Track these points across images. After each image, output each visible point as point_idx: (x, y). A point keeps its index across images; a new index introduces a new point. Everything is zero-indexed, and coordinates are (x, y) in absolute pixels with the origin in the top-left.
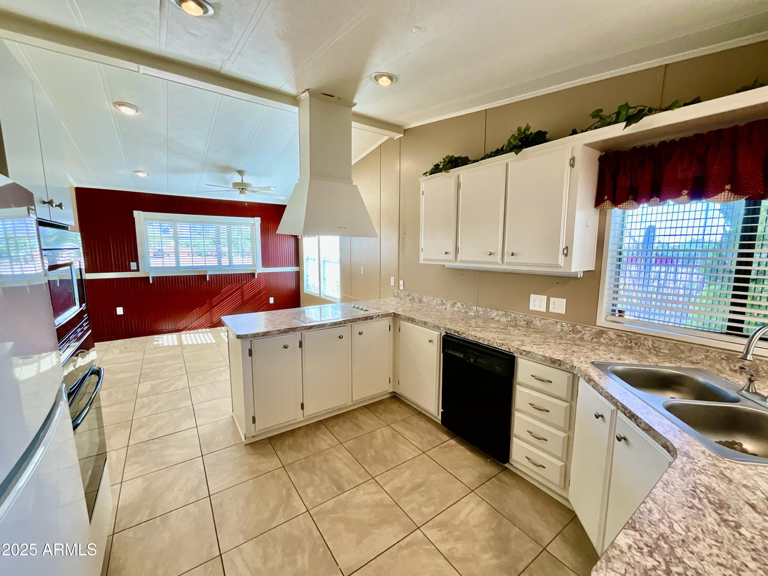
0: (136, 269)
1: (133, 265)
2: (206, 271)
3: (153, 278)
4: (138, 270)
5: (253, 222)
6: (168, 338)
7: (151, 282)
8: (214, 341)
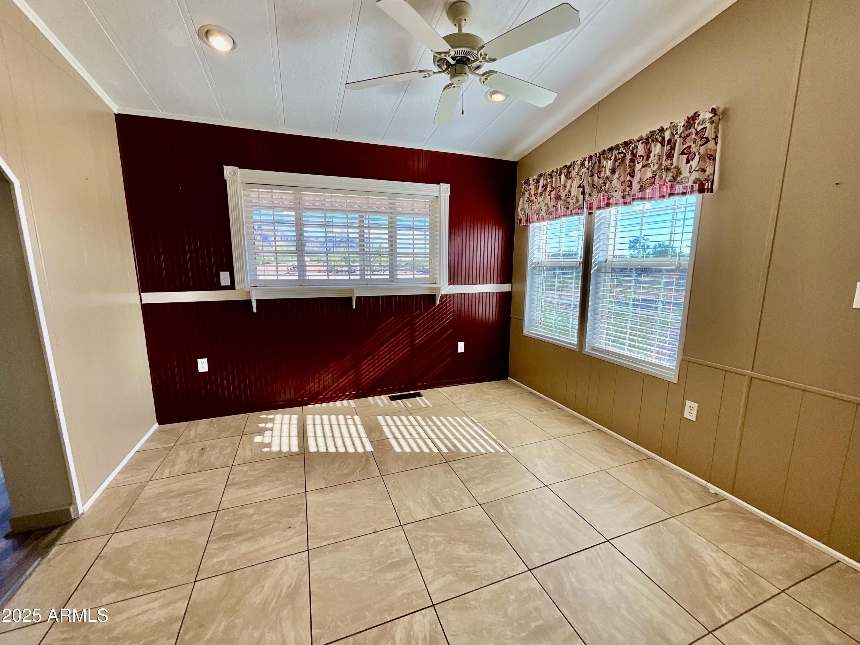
0: (229, 284)
1: (225, 278)
2: (352, 290)
3: (258, 301)
4: (232, 287)
5: (437, 194)
6: (282, 419)
7: (255, 310)
8: (369, 448)
